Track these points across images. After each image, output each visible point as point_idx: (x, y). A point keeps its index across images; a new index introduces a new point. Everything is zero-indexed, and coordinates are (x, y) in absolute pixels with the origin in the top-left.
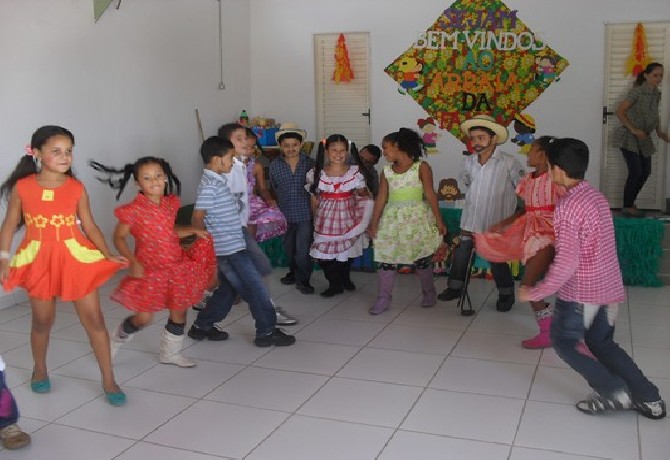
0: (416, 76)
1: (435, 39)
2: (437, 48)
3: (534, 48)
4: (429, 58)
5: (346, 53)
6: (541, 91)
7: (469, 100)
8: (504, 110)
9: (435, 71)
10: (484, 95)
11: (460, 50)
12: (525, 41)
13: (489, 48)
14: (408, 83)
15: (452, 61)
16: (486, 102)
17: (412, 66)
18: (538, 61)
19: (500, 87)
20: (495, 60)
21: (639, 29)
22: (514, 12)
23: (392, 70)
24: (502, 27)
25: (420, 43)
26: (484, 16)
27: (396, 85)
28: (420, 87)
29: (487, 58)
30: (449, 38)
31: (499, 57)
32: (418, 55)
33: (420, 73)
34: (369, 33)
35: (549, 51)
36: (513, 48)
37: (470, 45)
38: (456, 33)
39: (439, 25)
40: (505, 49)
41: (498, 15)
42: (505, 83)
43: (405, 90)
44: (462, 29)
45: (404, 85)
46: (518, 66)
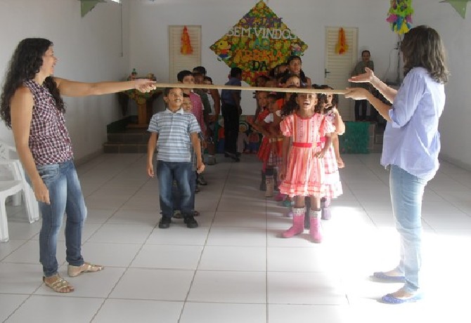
0: (228, 51)
1: (238, 31)
2: (239, 36)
3: (291, 38)
4: (235, 41)
5: (188, 37)
7: (257, 64)
9: (238, 49)
10: (264, 62)
11: (252, 37)
12: (286, 34)
13: (267, 37)
14: (223, 55)
15: (247, 43)
16: (265, 66)
17: (225, 46)
18: (293, 45)
19: (273, 58)
20: (270, 44)
21: (342, 31)
22: (280, 19)
23: (214, 48)
24: (274, 26)
25: (230, 33)
26: (265, 20)
27: (217, 56)
28: (229, 57)
29: (266, 43)
30: (246, 31)
31: (272, 42)
32: (229, 40)
33: (230, 49)
34: (200, 27)
35: (298, 40)
36: (280, 37)
37: (257, 35)
38: (250, 28)
39: (241, 24)
40: (276, 38)
41: (272, 20)
42: (275, 56)
43: (221, 59)
44: (253, 26)
45: (221, 56)
46: (282, 47)
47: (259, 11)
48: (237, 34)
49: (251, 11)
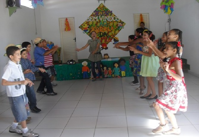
0: (88, 28)
2: (92, 21)
3: (117, 20)
4: (91, 23)
5: (68, 23)
6: (119, 31)
7: (102, 34)
8: (111, 36)
9: (92, 27)
11: (99, 21)
12: (115, 18)
13: (106, 21)
14: (85, 31)
15: (96, 24)
16: (106, 34)
17: (86, 26)
18: (118, 23)
20: (107, 24)
21: (141, 15)
22: (112, 11)
23: (81, 27)
24: (109, 15)
25: (88, 20)
26: (104, 12)
27: (82, 31)
28: (88, 31)
29: (105, 23)
30: (95, 18)
31: (108, 23)
32: (87, 23)
34: (74, 18)
35: (121, 20)
36: (112, 20)
37: (101, 20)
38: (97, 17)
39: (92, 15)
40: (110, 21)
41: (107, 12)
42: (110, 29)
46: (113, 25)
47: (101, 8)
48: (91, 20)
49: (97, 9)
